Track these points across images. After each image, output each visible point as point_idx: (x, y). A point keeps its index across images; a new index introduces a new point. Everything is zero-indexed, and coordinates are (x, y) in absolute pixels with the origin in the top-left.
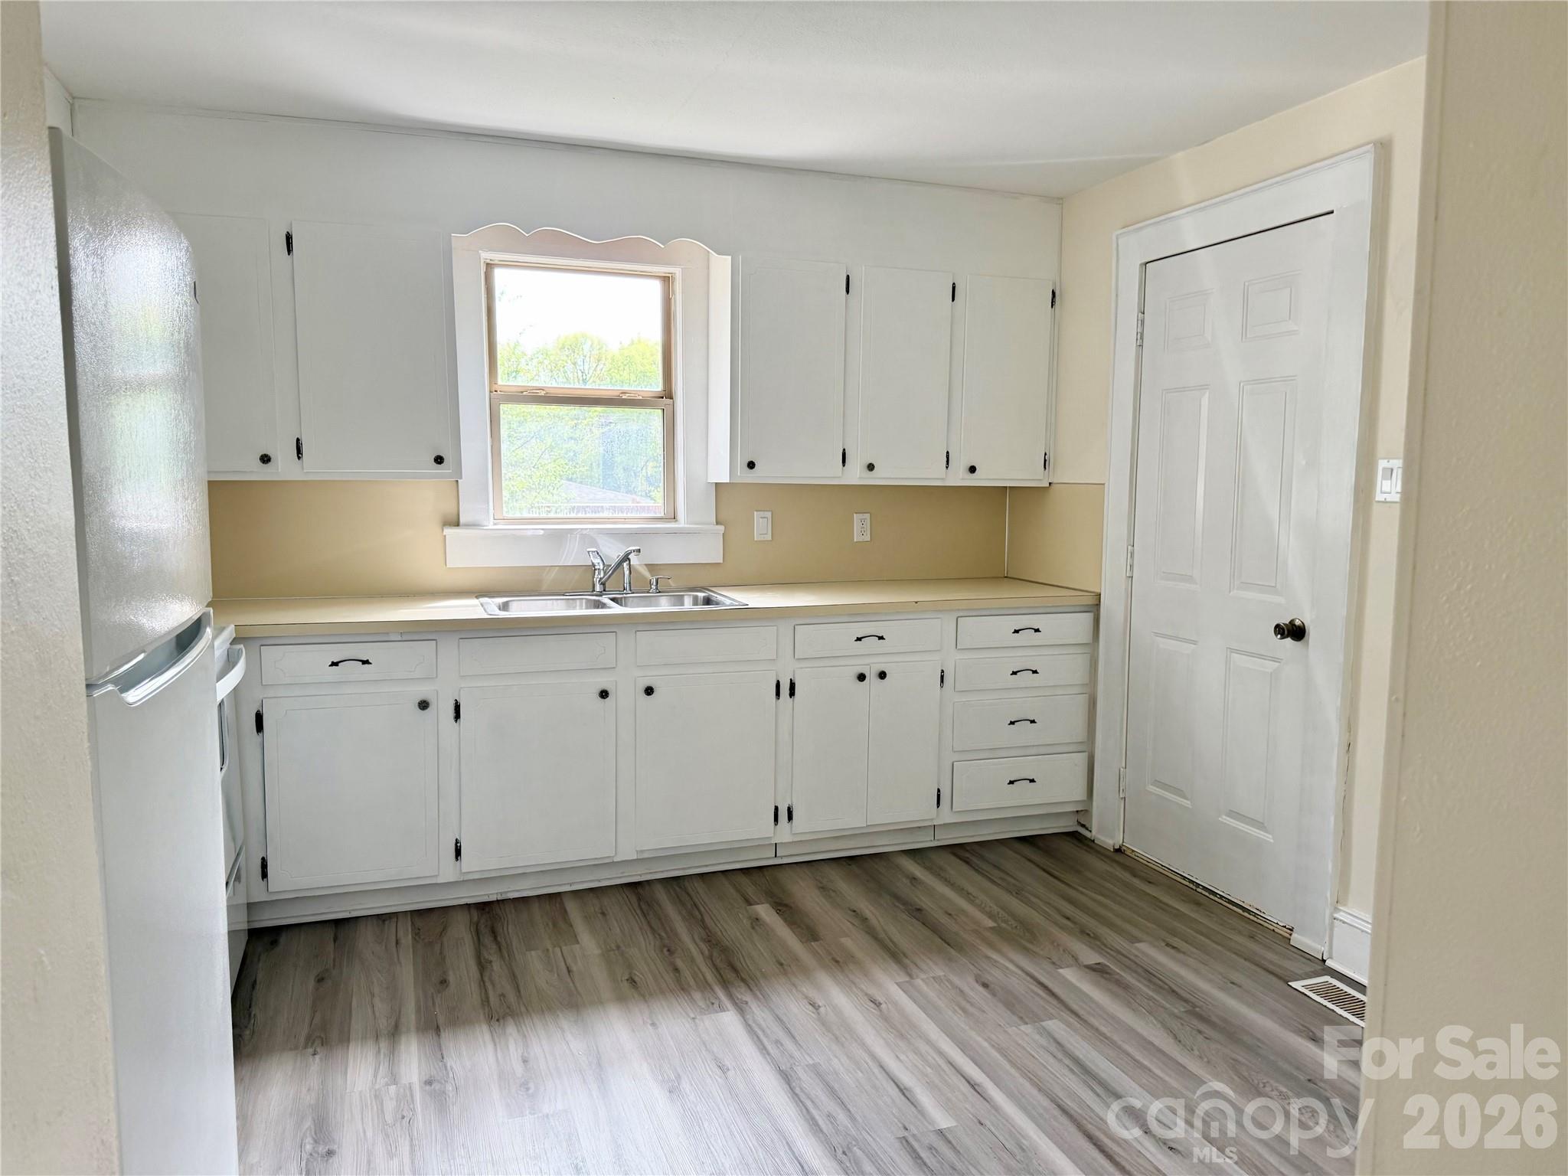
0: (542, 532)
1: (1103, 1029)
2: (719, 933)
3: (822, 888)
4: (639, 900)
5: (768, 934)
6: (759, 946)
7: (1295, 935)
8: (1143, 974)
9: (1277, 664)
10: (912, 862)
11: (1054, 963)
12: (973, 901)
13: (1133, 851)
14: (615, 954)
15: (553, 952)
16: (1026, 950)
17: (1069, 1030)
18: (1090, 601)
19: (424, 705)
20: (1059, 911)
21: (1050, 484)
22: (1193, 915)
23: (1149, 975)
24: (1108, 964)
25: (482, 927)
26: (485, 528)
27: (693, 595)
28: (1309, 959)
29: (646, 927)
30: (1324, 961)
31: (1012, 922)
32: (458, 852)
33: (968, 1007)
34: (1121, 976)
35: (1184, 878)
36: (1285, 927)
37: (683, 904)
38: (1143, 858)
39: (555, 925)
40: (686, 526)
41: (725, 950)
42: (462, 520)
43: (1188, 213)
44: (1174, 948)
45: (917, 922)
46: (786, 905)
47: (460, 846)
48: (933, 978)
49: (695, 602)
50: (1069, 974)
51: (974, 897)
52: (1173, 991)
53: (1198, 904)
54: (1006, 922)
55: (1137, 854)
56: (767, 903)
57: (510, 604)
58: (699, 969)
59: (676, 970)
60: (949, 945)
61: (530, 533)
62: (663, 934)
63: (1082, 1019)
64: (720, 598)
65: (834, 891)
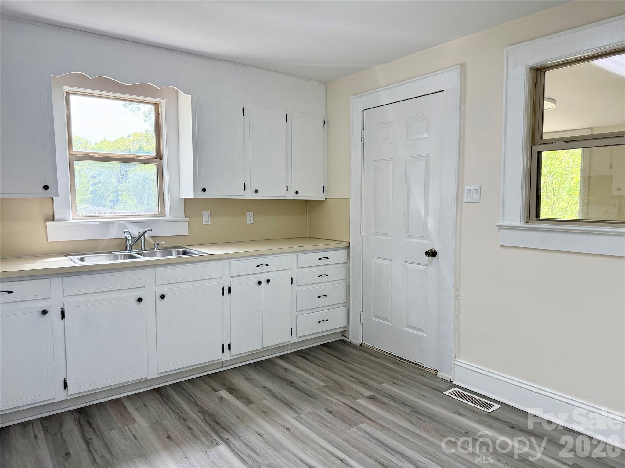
0: (98, 223)
1: (383, 424)
2: (206, 408)
3: (247, 379)
4: (162, 396)
5: (228, 404)
6: (226, 411)
7: (438, 373)
8: (389, 397)
9: (426, 266)
10: (282, 361)
11: (354, 398)
12: (313, 375)
13: (367, 345)
14: (156, 425)
15: (124, 429)
16: (342, 394)
17: (370, 427)
18: (346, 245)
19: (44, 312)
20: (348, 374)
21: (326, 198)
22: (399, 369)
23: (392, 397)
24: (375, 395)
25: (82, 422)
26: (68, 221)
27: (177, 250)
28: (446, 382)
29: (169, 410)
30: (452, 382)
31: (331, 382)
32: (66, 385)
33: (326, 423)
34: (382, 399)
35: (390, 354)
36: (433, 370)
37: (184, 396)
38: (371, 347)
39: (121, 415)
40: (170, 218)
41: (211, 415)
42: (56, 218)
43: (383, 90)
44: (396, 384)
45: (292, 388)
46: (233, 389)
47: (67, 382)
48: (308, 413)
49: (178, 253)
50: (362, 401)
51: (313, 373)
52: (404, 403)
53: (398, 364)
54: (328, 382)
55: (369, 346)
56: (224, 389)
57: (84, 259)
58: (201, 426)
59: (190, 428)
60: (309, 396)
61: (92, 223)
62: (178, 411)
63: (374, 421)
64: (191, 251)
65: (253, 379)
